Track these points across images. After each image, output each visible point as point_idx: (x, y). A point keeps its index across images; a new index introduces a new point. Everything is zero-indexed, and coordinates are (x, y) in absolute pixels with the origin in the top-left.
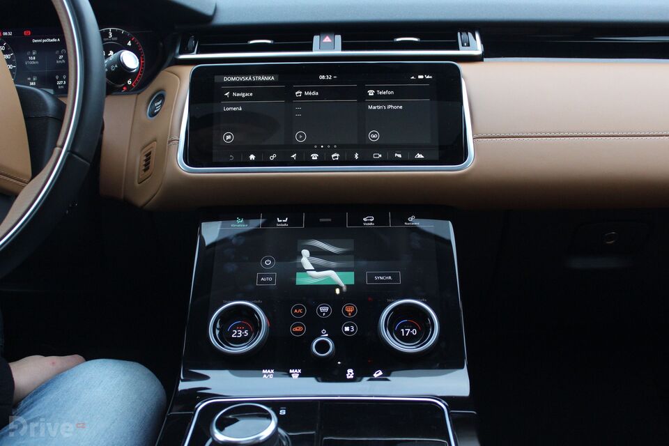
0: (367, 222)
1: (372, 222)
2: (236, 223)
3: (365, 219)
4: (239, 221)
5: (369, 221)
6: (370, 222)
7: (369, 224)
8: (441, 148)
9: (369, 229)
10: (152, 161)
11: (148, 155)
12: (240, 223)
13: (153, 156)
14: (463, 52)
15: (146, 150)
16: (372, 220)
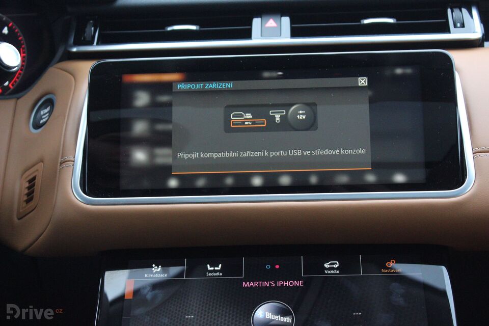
0: (330, 269)
1: (337, 269)
2: (152, 273)
3: (327, 265)
4: (157, 269)
5: (332, 266)
6: (333, 269)
7: (332, 272)
8: (428, 165)
9: (333, 278)
10: (37, 188)
11: (32, 181)
12: (157, 272)
13: (38, 182)
14: (455, 35)
15: (29, 174)
16: (336, 266)
